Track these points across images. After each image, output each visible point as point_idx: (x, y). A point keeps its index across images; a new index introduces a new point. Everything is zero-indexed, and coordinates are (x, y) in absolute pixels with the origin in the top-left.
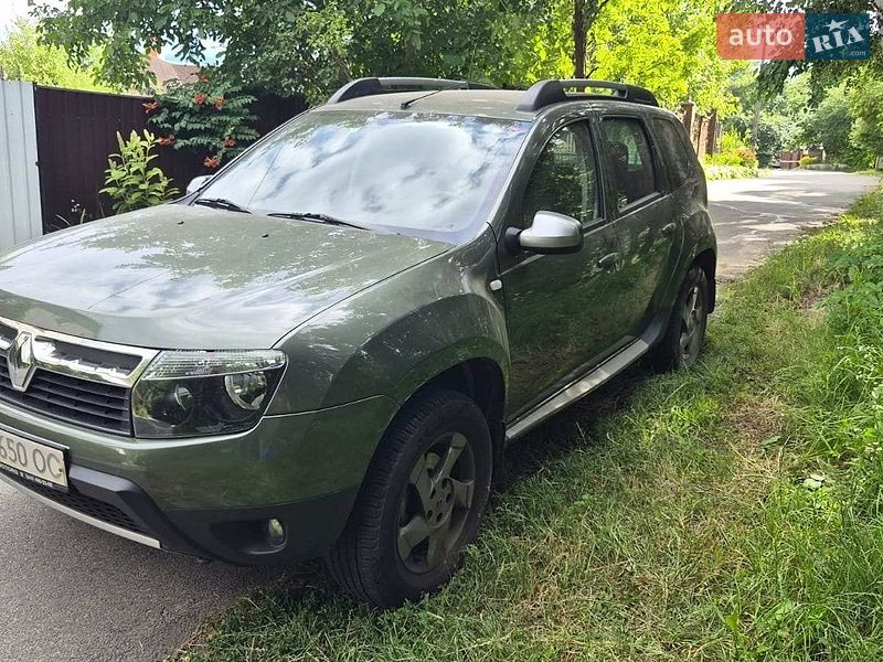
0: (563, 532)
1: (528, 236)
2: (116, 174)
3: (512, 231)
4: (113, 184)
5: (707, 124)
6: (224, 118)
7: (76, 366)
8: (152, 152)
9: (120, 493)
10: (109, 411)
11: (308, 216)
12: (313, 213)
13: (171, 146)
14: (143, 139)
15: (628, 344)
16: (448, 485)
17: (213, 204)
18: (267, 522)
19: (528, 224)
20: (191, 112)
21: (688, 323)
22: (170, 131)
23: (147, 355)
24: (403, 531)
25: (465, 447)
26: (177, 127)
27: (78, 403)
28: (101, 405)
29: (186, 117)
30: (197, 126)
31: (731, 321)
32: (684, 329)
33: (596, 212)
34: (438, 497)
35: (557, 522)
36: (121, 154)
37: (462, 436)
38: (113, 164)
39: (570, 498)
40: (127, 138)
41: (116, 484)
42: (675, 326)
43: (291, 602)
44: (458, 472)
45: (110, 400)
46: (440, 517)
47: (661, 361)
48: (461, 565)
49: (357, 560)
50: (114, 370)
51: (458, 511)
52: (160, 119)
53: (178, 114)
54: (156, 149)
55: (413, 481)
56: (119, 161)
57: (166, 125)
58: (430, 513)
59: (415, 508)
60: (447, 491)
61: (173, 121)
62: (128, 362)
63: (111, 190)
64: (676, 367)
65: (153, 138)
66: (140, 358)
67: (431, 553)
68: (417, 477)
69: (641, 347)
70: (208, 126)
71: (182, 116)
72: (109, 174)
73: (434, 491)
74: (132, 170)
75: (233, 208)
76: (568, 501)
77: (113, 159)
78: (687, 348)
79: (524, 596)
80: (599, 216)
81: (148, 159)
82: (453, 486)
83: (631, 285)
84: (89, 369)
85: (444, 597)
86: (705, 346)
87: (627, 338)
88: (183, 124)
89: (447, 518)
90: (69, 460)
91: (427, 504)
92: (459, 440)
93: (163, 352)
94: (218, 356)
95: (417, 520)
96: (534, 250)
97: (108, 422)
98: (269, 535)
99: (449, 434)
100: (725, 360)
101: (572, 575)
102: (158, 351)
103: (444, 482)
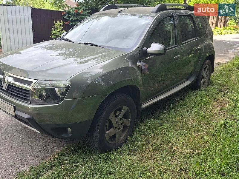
0: (157, 134)
1: (150, 50)
2: (54, 32)
3: (145, 48)
4: (53, 34)
5: (224, 18)
6: (83, 17)
7: (18, 84)
8: (63, 26)
9: (27, 118)
10: (25, 96)
11: (88, 43)
12: (90, 43)
13: (69, 24)
14: (60, 22)
15: (184, 82)
16: (122, 120)
17: (66, 40)
18: (67, 128)
19: (149, 47)
20: (74, 15)
21: (204, 76)
22: (68, 20)
23: (34, 81)
24: (107, 132)
25: (127, 109)
26: (70, 19)
27: (18, 94)
28: (23, 94)
29: (73, 16)
30: (75, 19)
31: (220, 76)
32: (203, 77)
33: (174, 43)
34: (119, 123)
35: (156, 131)
36: (55, 26)
37: (126, 107)
38: (53, 29)
39: (161, 125)
40: (56, 22)
41: (26, 116)
42: (199, 77)
43: (77, 149)
44: (125, 116)
45: (25, 93)
46: (119, 129)
47: (195, 87)
48: (126, 142)
49: (93, 139)
50: (26, 85)
51: (125, 127)
52: (66, 17)
53: (71, 16)
54: (64, 25)
55: (110, 118)
56: (55, 29)
57: (67, 19)
58: (116, 128)
59: (111, 126)
60: (122, 121)
61: (69, 17)
62: (30, 83)
63: (53, 36)
64: (199, 89)
65: (63, 22)
66: (32, 82)
67: (116, 138)
68: (112, 117)
69: (188, 83)
70: (78, 19)
71: (72, 16)
72: (52, 32)
73: (117, 121)
74: (58, 31)
75: (70, 41)
76: (160, 126)
77: (53, 28)
78: (204, 83)
79: (142, 152)
80: (175, 44)
81: (62, 28)
82: (123, 120)
83: (188, 64)
84: (20, 84)
85: (119, 151)
86: (210, 83)
87: (184, 80)
88: (72, 18)
89: (121, 129)
90: (15, 109)
91: (115, 125)
92: (125, 108)
93: (38, 81)
94: (53, 82)
95: (112, 130)
96: (152, 54)
97: (25, 99)
98: (68, 131)
99: (122, 106)
100: (215, 87)
101: (157, 147)
102: (37, 80)
103: (121, 119)
